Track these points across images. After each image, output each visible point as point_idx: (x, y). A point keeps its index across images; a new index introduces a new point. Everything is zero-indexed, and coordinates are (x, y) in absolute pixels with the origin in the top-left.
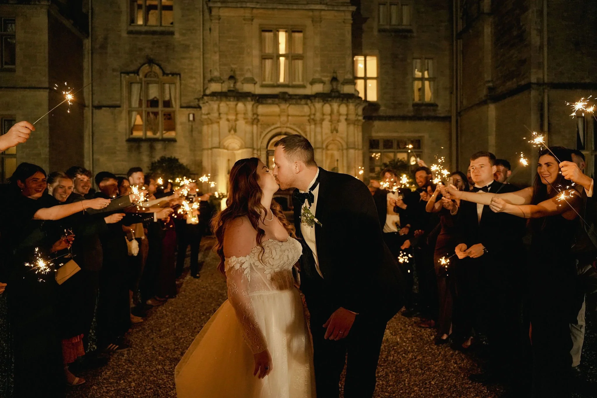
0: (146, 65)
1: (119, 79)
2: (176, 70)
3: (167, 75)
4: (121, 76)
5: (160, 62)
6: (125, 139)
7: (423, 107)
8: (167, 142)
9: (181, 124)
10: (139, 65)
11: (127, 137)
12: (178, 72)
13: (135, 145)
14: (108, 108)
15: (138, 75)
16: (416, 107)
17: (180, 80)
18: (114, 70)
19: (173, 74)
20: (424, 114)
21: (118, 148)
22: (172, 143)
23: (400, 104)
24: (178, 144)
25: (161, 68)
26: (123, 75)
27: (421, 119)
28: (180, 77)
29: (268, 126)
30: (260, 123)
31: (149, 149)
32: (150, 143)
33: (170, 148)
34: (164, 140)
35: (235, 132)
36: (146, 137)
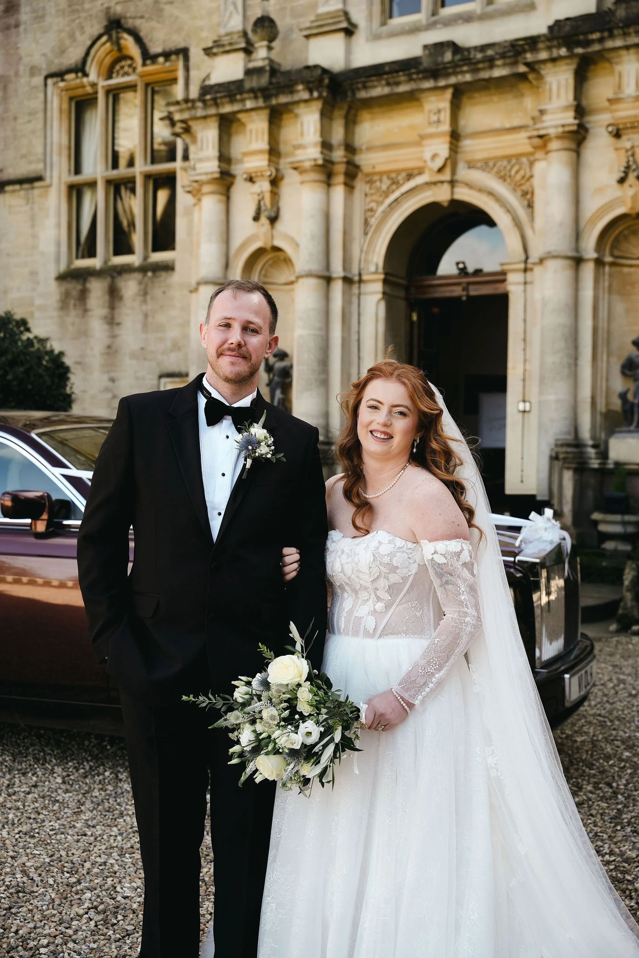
0: (104, 38)
1: (41, 95)
2: (177, 42)
3: (154, 58)
4: (46, 85)
5: (138, 23)
6: (53, 274)
8: (150, 274)
10: (89, 43)
11: (63, 268)
12: (182, 45)
13: (75, 287)
14: (17, 187)
15: (86, 75)
17: (187, 69)
18: (33, 70)
19: (167, 55)
21: (38, 302)
22: (163, 274)
24: (176, 278)
25: (139, 40)
26: (50, 81)
28: (186, 59)
29: (394, 187)
30: (367, 175)
31: (107, 298)
32: (109, 280)
33: (157, 292)
34: (143, 269)
35: (273, 220)
36: (106, 262)
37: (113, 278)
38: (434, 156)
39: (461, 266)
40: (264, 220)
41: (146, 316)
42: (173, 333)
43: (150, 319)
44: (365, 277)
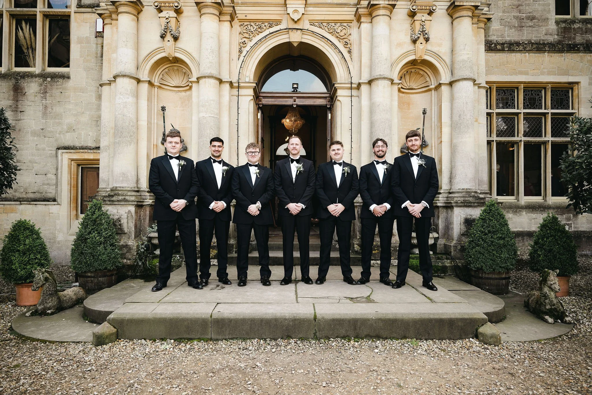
7: (576, 26)
8: (49, 79)
9: (80, 41)
16: (563, 25)
20: (579, 39)
22: (61, 80)
23: (533, 18)
24: (70, 84)
27: (573, 48)
29: (259, 30)
30: (241, 20)
31: (12, 93)
32: (13, 81)
33: (55, 92)
34: (43, 76)
35: (176, 39)
36: (9, 70)
37: (17, 79)
38: (296, 11)
39: (295, 86)
40: (169, 37)
41: (46, 107)
42: (68, 120)
43: (49, 110)
44: (241, 85)
